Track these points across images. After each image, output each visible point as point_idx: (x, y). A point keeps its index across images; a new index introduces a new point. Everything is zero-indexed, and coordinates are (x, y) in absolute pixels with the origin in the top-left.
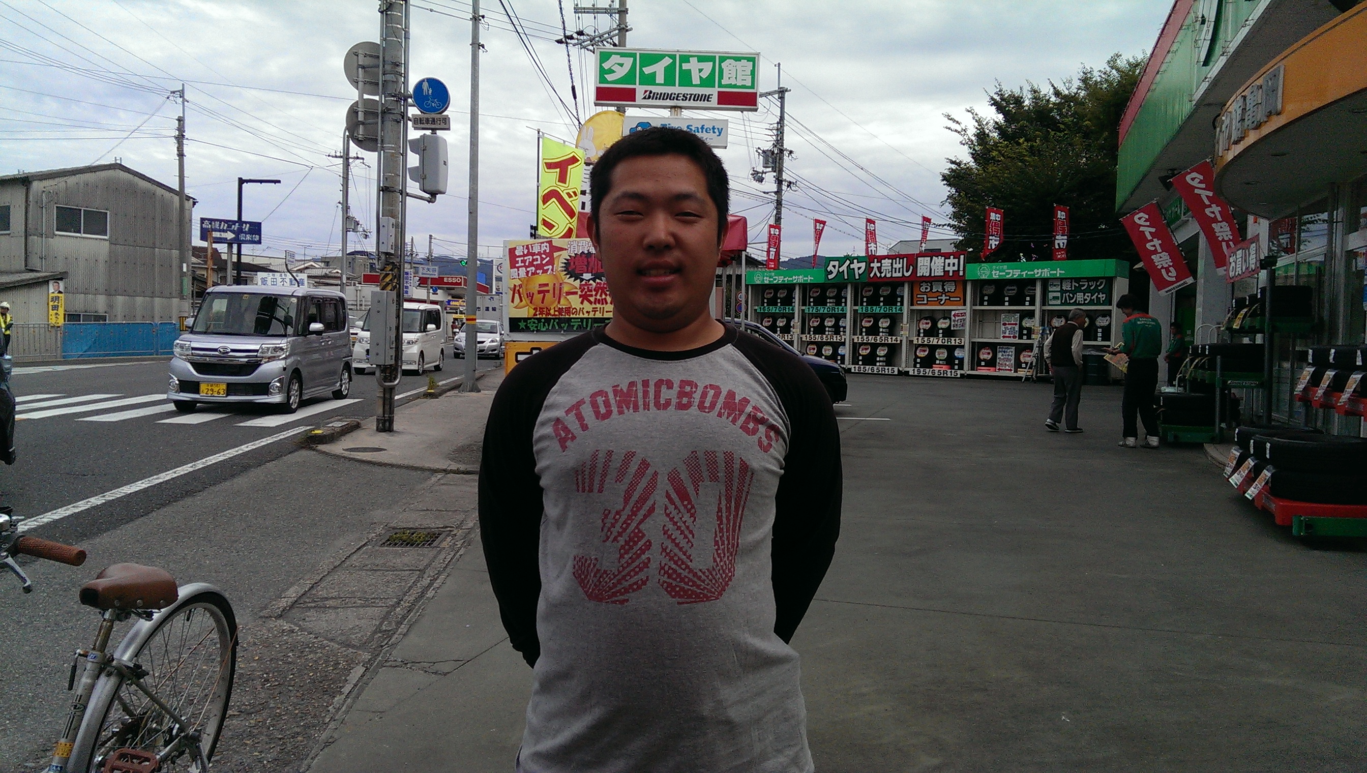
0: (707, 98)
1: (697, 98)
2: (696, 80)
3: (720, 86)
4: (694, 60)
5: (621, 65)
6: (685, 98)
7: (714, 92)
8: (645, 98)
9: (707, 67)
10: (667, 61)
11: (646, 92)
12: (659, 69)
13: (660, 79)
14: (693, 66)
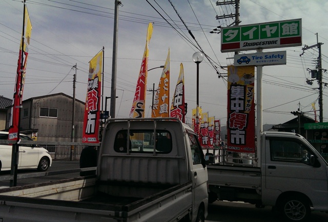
0: (275, 42)
1: (270, 43)
2: (269, 35)
3: (281, 36)
4: (267, 27)
5: (233, 34)
6: (264, 43)
7: (278, 39)
8: (244, 46)
9: (274, 29)
10: (255, 29)
11: (244, 43)
12: (251, 33)
13: (251, 37)
14: (267, 29)
